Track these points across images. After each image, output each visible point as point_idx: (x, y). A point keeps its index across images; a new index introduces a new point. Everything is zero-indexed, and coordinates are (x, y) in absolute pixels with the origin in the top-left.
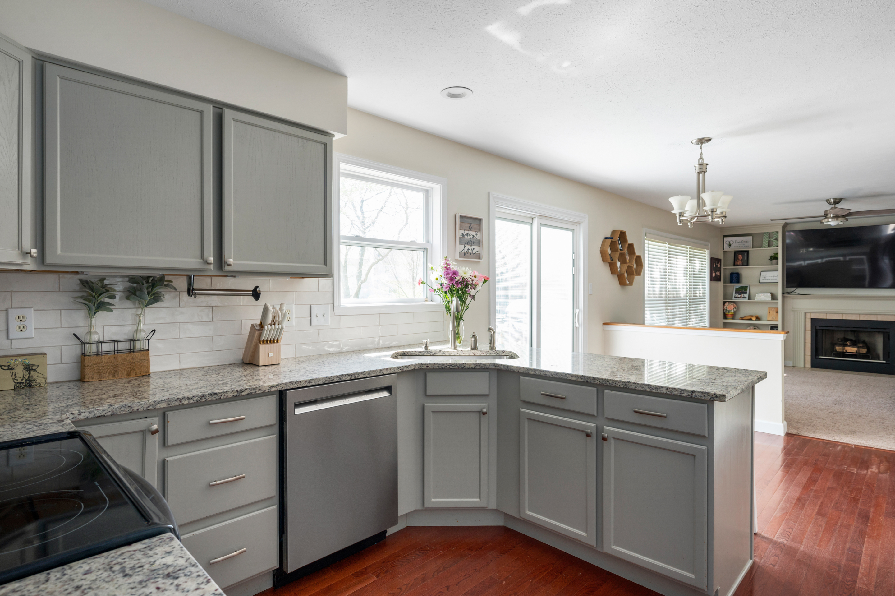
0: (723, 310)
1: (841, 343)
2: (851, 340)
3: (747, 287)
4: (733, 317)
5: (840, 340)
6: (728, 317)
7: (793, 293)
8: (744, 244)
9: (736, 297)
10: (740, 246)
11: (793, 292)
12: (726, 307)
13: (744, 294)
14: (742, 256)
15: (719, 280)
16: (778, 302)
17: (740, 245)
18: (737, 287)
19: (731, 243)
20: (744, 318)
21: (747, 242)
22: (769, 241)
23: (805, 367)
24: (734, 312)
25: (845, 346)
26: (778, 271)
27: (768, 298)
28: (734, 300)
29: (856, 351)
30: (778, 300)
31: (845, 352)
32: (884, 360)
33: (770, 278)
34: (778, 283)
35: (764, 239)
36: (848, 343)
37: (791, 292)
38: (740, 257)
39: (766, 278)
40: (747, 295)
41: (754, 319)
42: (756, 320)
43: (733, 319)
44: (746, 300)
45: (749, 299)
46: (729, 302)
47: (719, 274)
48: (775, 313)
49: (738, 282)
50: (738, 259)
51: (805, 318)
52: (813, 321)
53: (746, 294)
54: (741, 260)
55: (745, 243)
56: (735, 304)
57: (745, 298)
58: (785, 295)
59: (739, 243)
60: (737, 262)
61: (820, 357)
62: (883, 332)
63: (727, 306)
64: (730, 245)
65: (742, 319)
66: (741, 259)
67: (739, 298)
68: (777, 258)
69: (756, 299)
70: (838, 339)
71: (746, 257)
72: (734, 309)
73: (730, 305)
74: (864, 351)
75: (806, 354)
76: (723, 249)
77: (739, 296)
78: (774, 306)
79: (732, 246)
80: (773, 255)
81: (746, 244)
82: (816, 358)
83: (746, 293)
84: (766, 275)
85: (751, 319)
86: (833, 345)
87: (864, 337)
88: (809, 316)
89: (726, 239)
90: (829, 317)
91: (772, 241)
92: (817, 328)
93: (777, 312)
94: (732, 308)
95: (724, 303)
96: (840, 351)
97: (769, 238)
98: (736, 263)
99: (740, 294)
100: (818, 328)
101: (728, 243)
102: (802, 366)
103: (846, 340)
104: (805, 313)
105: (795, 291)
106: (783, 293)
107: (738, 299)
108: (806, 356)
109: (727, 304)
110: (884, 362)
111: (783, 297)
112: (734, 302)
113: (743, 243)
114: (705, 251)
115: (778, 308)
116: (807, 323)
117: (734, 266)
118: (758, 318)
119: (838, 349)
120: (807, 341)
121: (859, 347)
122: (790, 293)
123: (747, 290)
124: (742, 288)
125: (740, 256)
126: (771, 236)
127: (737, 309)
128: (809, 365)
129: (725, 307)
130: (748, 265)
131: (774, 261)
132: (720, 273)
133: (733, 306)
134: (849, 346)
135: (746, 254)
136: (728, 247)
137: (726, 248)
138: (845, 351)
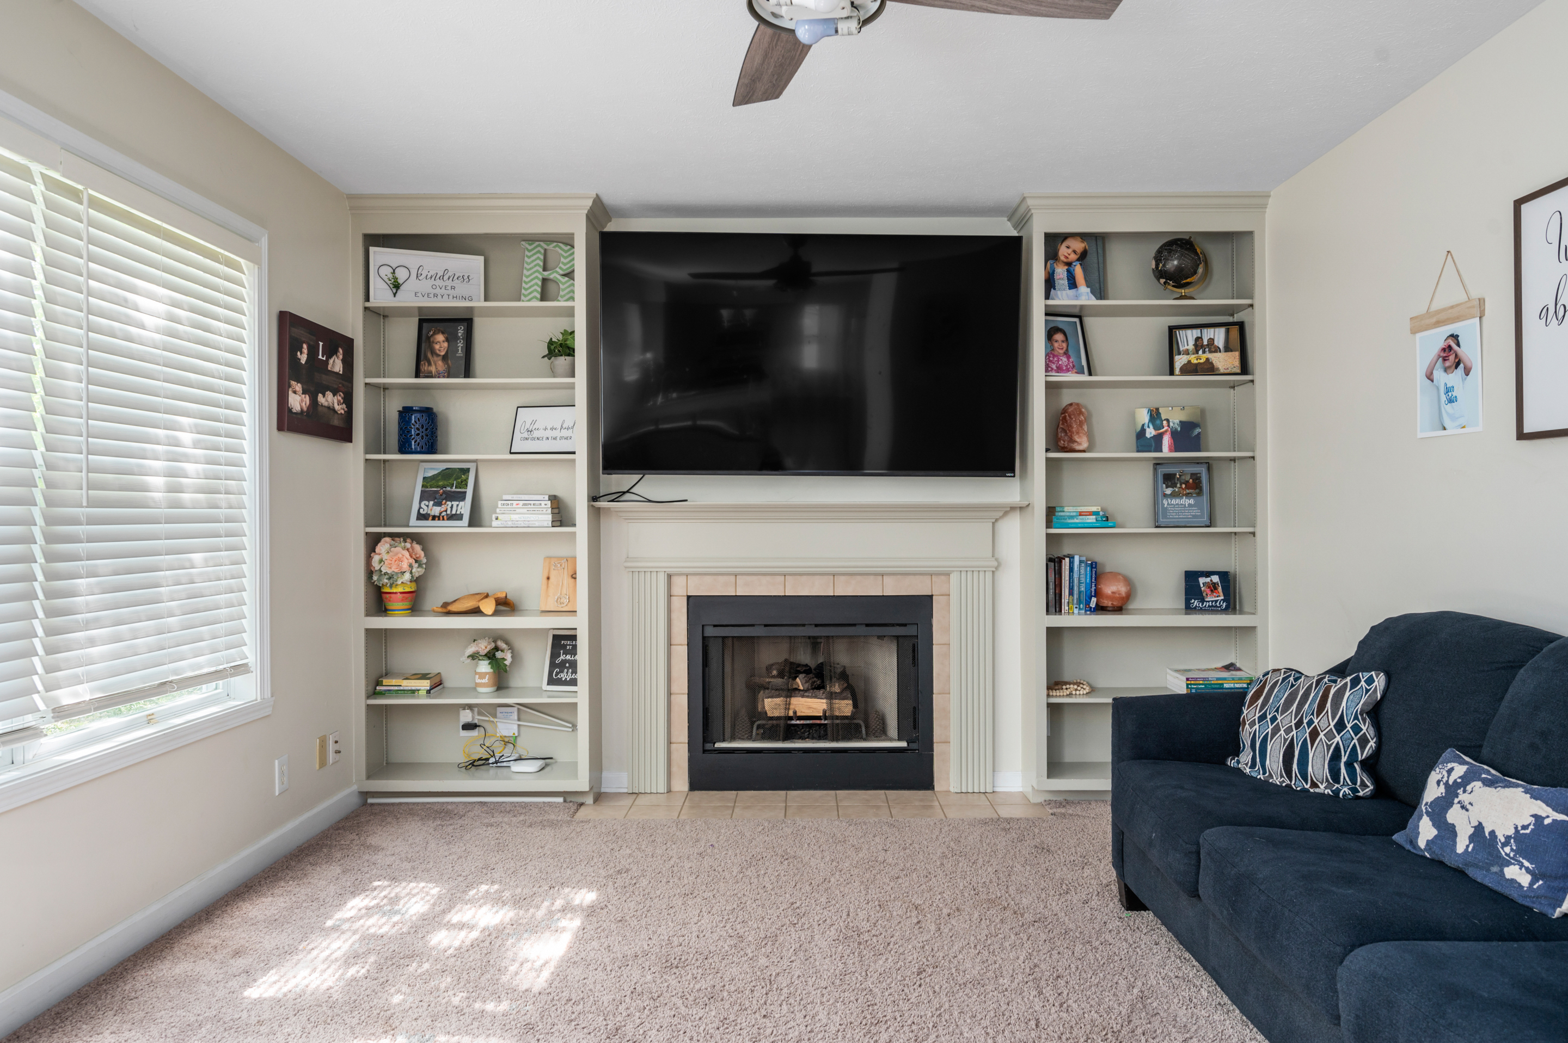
0: (370, 573)
1: (779, 681)
2: (807, 670)
3: (466, 471)
4: (415, 605)
5: (775, 672)
6: (392, 605)
7: (627, 496)
8: (453, 288)
9: (422, 517)
10: (435, 295)
11: (628, 492)
12: (381, 561)
13: (455, 503)
14: (447, 340)
15: (343, 433)
16: (575, 533)
17: (438, 291)
18: (430, 474)
19: (401, 275)
20: (453, 608)
21: (466, 279)
22: (545, 281)
23: (669, 791)
24: (417, 580)
25: (791, 697)
26: (574, 406)
27: (544, 518)
28: (416, 527)
29: (825, 712)
30: (574, 525)
31: (791, 718)
32: (900, 739)
33: (549, 433)
34: (574, 453)
35: (525, 272)
36: (800, 682)
37: (624, 493)
38: (440, 342)
39: (536, 434)
40: (464, 507)
41: (488, 607)
42: (496, 613)
43: (415, 609)
44: (461, 527)
45: (471, 524)
46: (392, 536)
47: (340, 409)
48: (567, 580)
49: (431, 448)
50: (433, 353)
51: (670, 596)
52: (696, 604)
53: (462, 504)
54: (445, 358)
55: (456, 283)
56: (418, 548)
57: (458, 517)
58: (602, 504)
59: (432, 281)
60: (430, 364)
61: (718, 745)
62: (897, 638)
63: (385, 557)
64: (396, 286)
65: (446, 610)
66: (443, 353)
67: (434, 518)
68: (568, 350)
69: (495, 523)
70: (769, 668)
71: (461, 344)
72: (411, 566)
73: (399, 549)
74: (845, 707)
75: (673, 740)
76: (367, 298)
77: (436, 511)
78: (561, 550)
79: (402, 288)
80: (557, 337)
81: (461, 289)
82: (705, 751)
83: (461, 497)
84: (534, 422)
85: (476, 612)
86: (755, 689)
87: (842, 657)
88: (682, 589)
89: (379, 255)
90: (743, 590)
91: (555, 282)
92: (706, 635)
93: (574, 577)
94: (405, 566)
95: (373, 541)
96: (776, 714)
97: (545, 269)
98: (424, 367)
99: (438, 504)
100: (710, 632)
101: (386, 272)
102: (662, 788)
103: (793, 670)
104: (669, 576)
105: (632, 491)
106: (594, 498)
107: (430, 523)
108: (673, 746)
109: (383, 547)
110: (904, 744)
111: (595, 514)
112: (416, 538)
113: (449, 283)
114: (239, 268)
115: (574, 559)
116: (674, 616)
117: (417, 375)
118: (505, 605)
119: (772, 706)
120: (674, 689)
121: (831, 696)
122: (618, 496)
123: (464, 484)
124: (447, 474)
125: (440, 337)
126: (551, 263)
127: (430, 564)
128: (681, 783)
129: (376, 559)
130: (468, 372)
131: (562, 361)
132: (348, 400)
133: (407, 554)
134: (803, 693)
135: (461, 332)
136: (390, 293)
137: (381, 296)
138: (791, 714)
